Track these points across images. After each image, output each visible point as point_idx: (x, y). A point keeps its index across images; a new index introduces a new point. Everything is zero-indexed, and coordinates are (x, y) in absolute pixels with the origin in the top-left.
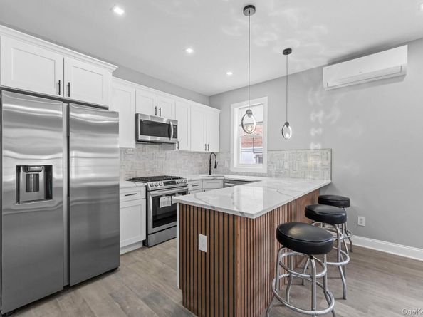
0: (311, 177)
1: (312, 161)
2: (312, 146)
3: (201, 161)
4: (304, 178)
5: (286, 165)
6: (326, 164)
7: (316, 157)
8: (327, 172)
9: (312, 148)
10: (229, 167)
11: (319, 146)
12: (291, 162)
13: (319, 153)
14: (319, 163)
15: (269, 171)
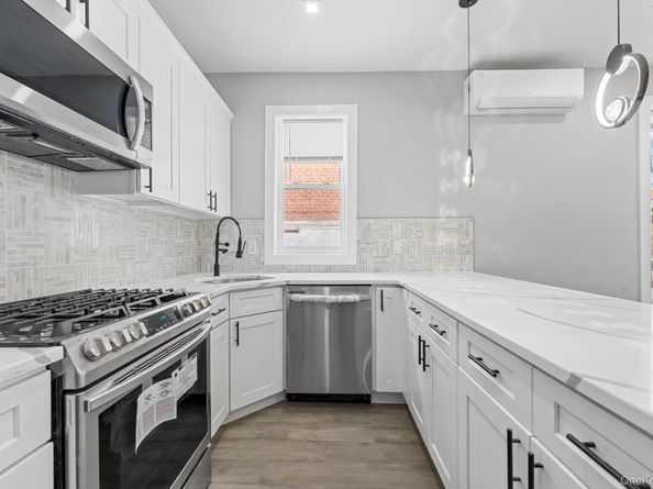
0: (442, 268)
1: (443, 239)
2: (443, 212)
3: (181, 241)
4: (429, 270)
5: (398, 247)
6: (466, 242)
7: (449, 230)
8: (467, 257)
9: (441, 213)
10: (261, 254)
11: (454, 212)
12: (405, 240)
13: (454, 225)
14: (455, 241)
15: (360, 260)
